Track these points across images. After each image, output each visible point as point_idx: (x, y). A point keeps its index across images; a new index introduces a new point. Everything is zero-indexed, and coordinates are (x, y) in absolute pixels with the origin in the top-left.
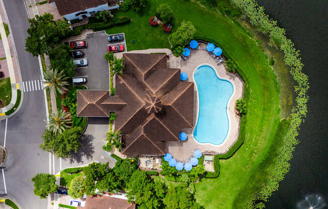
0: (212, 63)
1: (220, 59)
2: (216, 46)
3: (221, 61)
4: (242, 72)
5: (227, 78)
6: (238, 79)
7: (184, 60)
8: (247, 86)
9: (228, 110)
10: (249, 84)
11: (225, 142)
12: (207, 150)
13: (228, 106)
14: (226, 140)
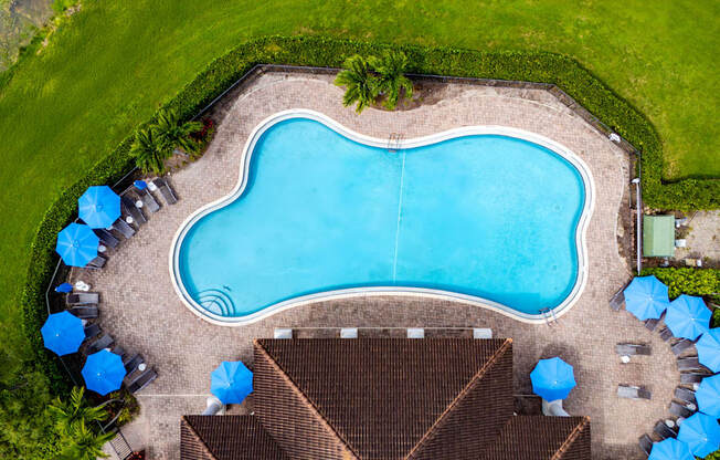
0: (165, 230)
1: (142, 194)
2: (74, 217)
3: (153, 187)
4: (203, 77)
5: (241, 153)
6: (243, 98)
7: (154, 371)
8: (276, 49)
9: (407, 143)
10: (262, 44)
11: (569, 155)
12: (616, 247)
13: (383, 143)
14: (557, 147)
